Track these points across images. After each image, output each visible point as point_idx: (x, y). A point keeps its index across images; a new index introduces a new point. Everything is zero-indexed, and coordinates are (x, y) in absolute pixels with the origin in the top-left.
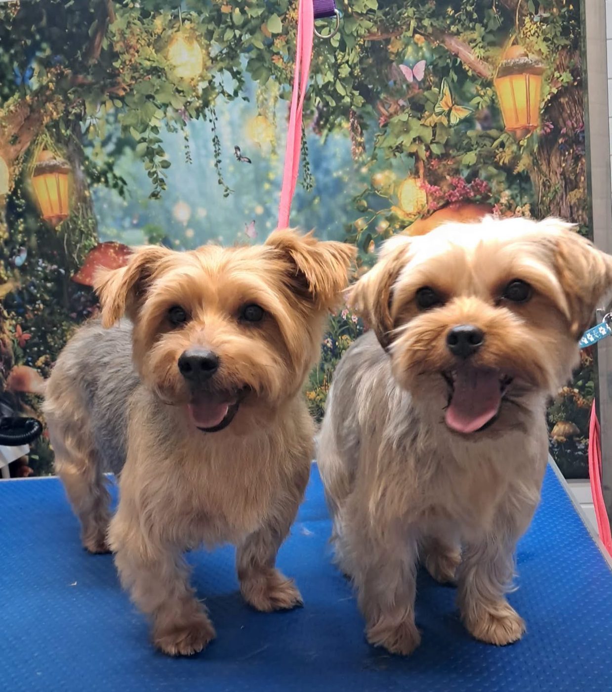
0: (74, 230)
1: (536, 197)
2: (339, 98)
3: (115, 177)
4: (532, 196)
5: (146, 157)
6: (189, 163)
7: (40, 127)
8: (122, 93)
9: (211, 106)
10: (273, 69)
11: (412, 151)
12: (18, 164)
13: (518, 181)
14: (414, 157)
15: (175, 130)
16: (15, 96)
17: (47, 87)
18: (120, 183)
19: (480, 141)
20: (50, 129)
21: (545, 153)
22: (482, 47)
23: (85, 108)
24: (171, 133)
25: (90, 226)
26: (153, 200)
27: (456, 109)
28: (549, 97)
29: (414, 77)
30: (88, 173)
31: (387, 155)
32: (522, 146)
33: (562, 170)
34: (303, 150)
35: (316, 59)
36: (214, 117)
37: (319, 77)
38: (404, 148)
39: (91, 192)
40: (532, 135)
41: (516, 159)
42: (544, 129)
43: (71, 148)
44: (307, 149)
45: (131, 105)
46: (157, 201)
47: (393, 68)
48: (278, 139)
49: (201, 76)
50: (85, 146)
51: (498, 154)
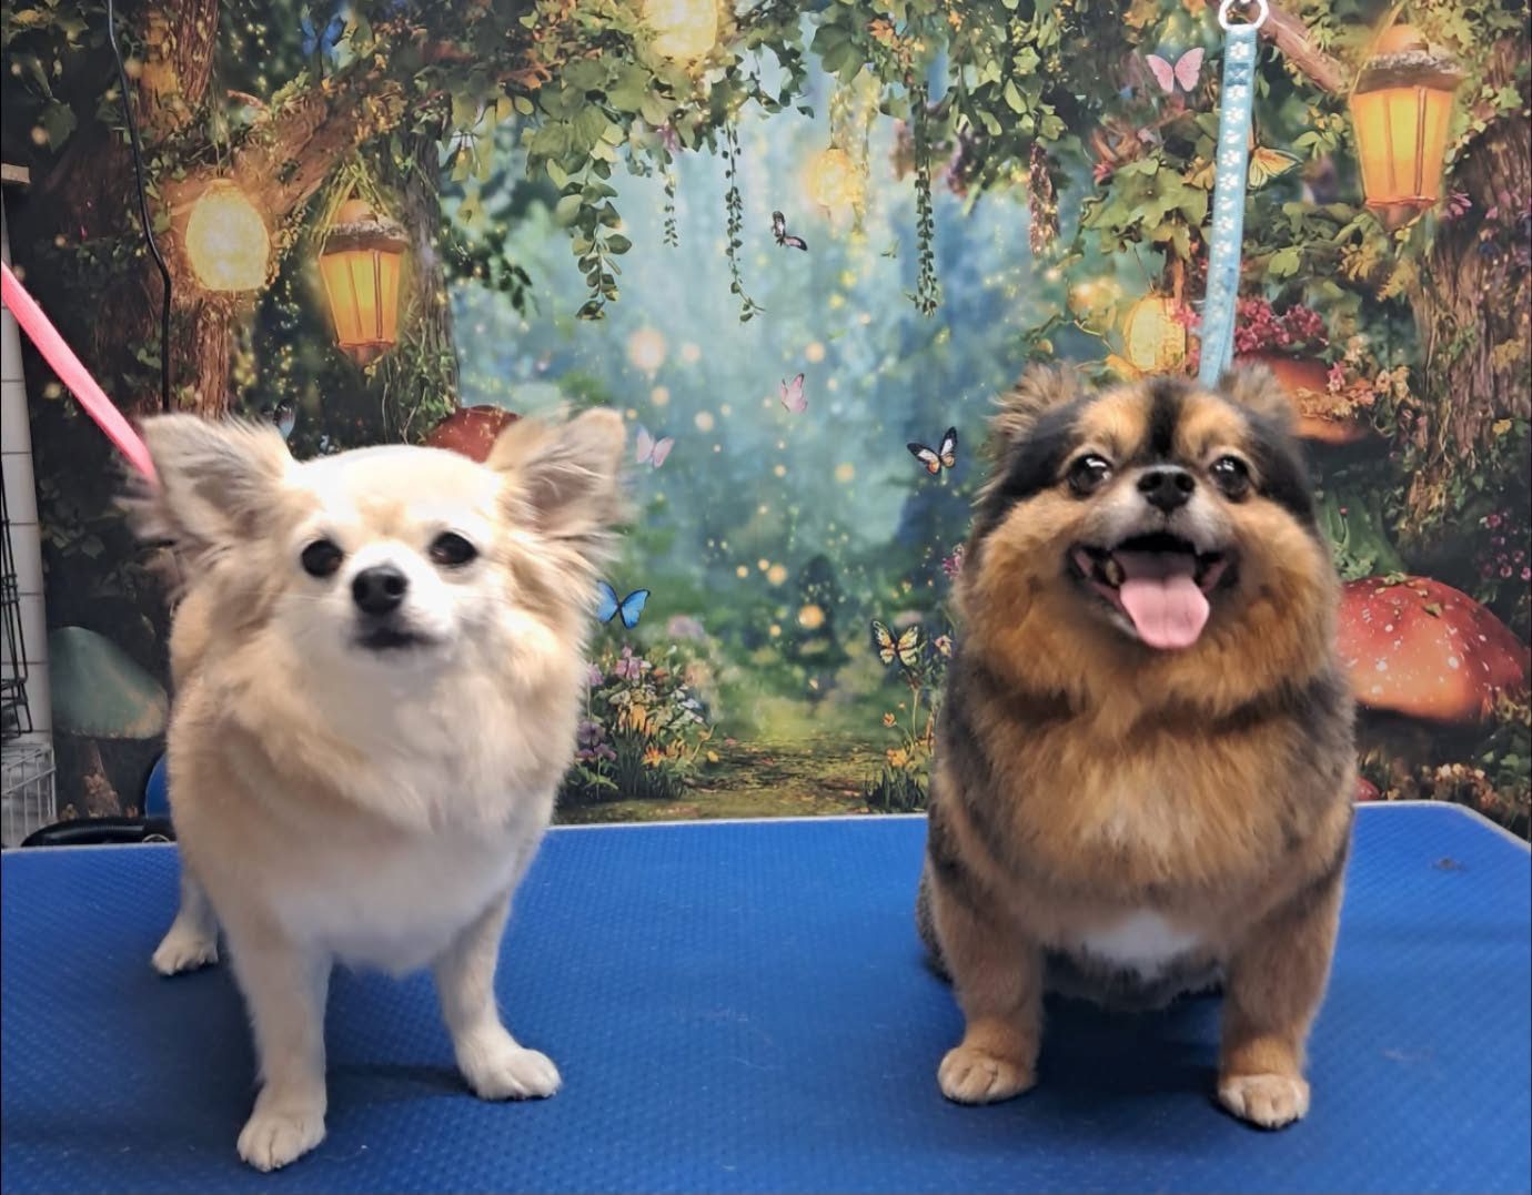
0: (405, 376)
1: (1421, 353)
2: (1009, 117)
3: (505, 266)
4: (1414, 349)
5: (577, 227)
6: (670, 243)
7: (345, 147)
8: (535, 84)
9: (729, 123)
10: (870, 49)
11: (1161, 240)
12: (292, 225)
13: (1386, 316)
14: (1164, 252)
15: (647, 170)
16: (297, 80)
17: (371, 62)
18: (516, 279)
19: (1309, 225)
20: (370, 152)
21: (1449, 259)
22: (1328, 26)
23: (450, 113)
24: (636, 176)
25: (442, 370)
26: (585, 321)
27: (1261, 156)
28: (1466, 140)
29: (1176, 82)
30: (445, 252)
31: (1106, 246)
32: (1400, 241)
33: (1482, 297)
34: (923, 227)
35: (966, 32)
36: (734, 147)
37: (970, 71)
38: (1144, 231)
39: (451, 296)
40: (1423, 219)
41: (1385, 268)
42: (1449, 208)
43: (412, 197)
44: (931, 226)
45: (553, 111)
46: (595, 324)
47: (1132, 60)
48: (870, 200)
49: (711, 56)
50: (444, 194)
51: (1346, 256)
